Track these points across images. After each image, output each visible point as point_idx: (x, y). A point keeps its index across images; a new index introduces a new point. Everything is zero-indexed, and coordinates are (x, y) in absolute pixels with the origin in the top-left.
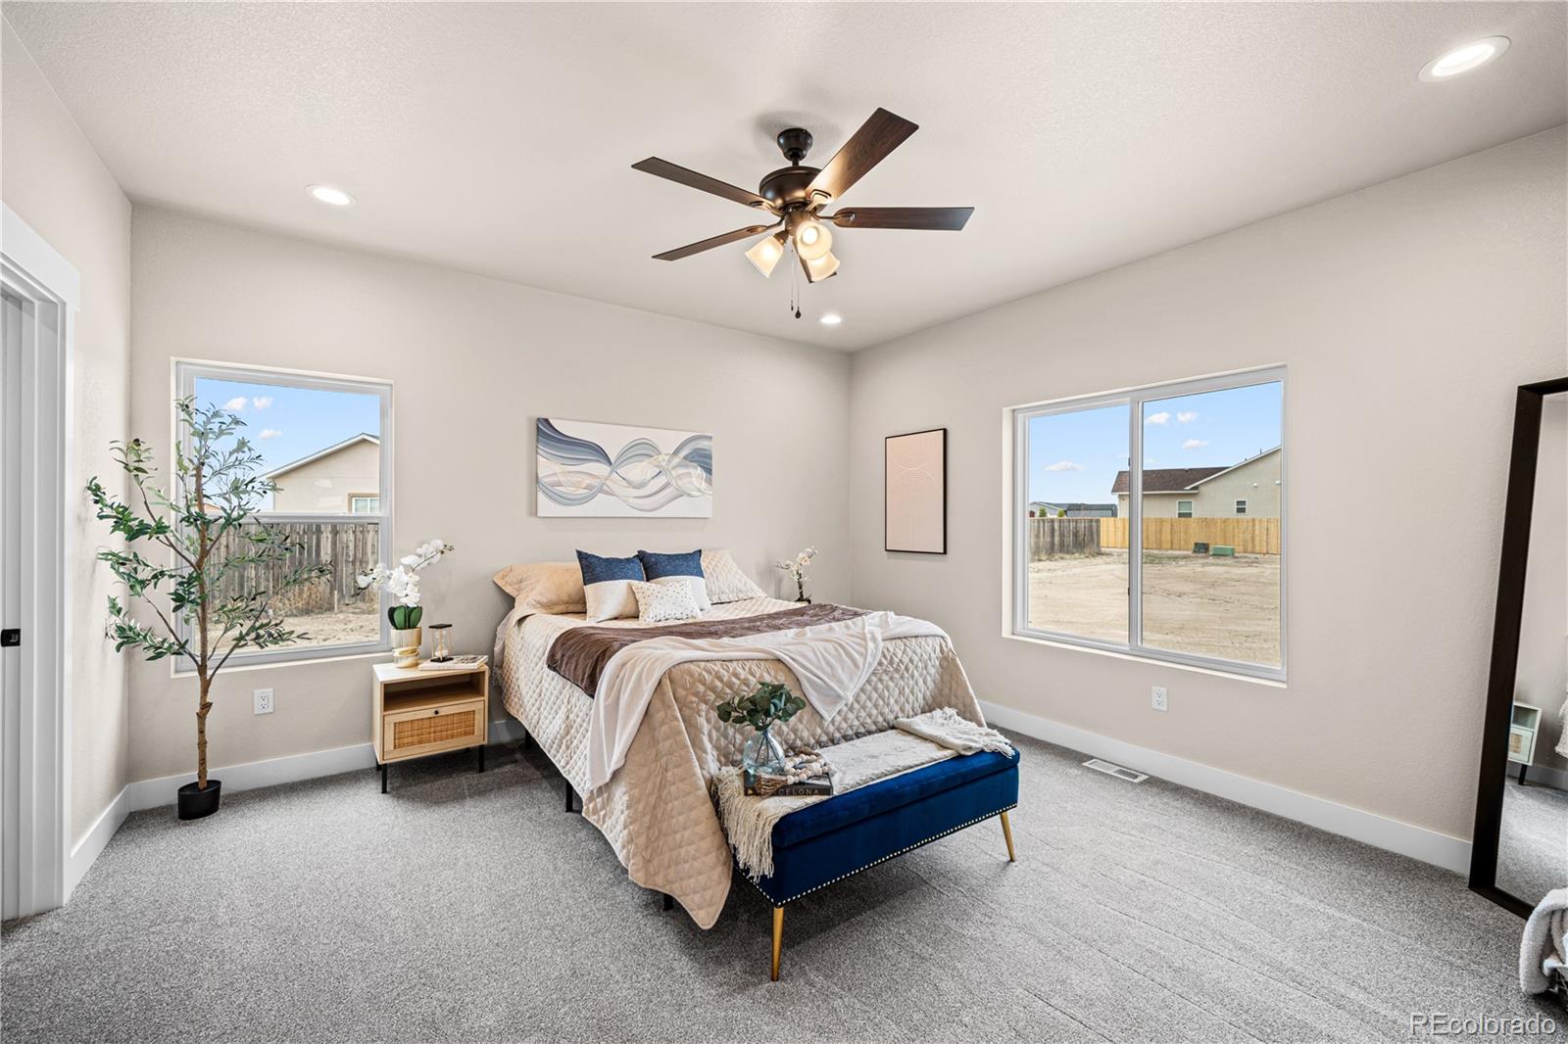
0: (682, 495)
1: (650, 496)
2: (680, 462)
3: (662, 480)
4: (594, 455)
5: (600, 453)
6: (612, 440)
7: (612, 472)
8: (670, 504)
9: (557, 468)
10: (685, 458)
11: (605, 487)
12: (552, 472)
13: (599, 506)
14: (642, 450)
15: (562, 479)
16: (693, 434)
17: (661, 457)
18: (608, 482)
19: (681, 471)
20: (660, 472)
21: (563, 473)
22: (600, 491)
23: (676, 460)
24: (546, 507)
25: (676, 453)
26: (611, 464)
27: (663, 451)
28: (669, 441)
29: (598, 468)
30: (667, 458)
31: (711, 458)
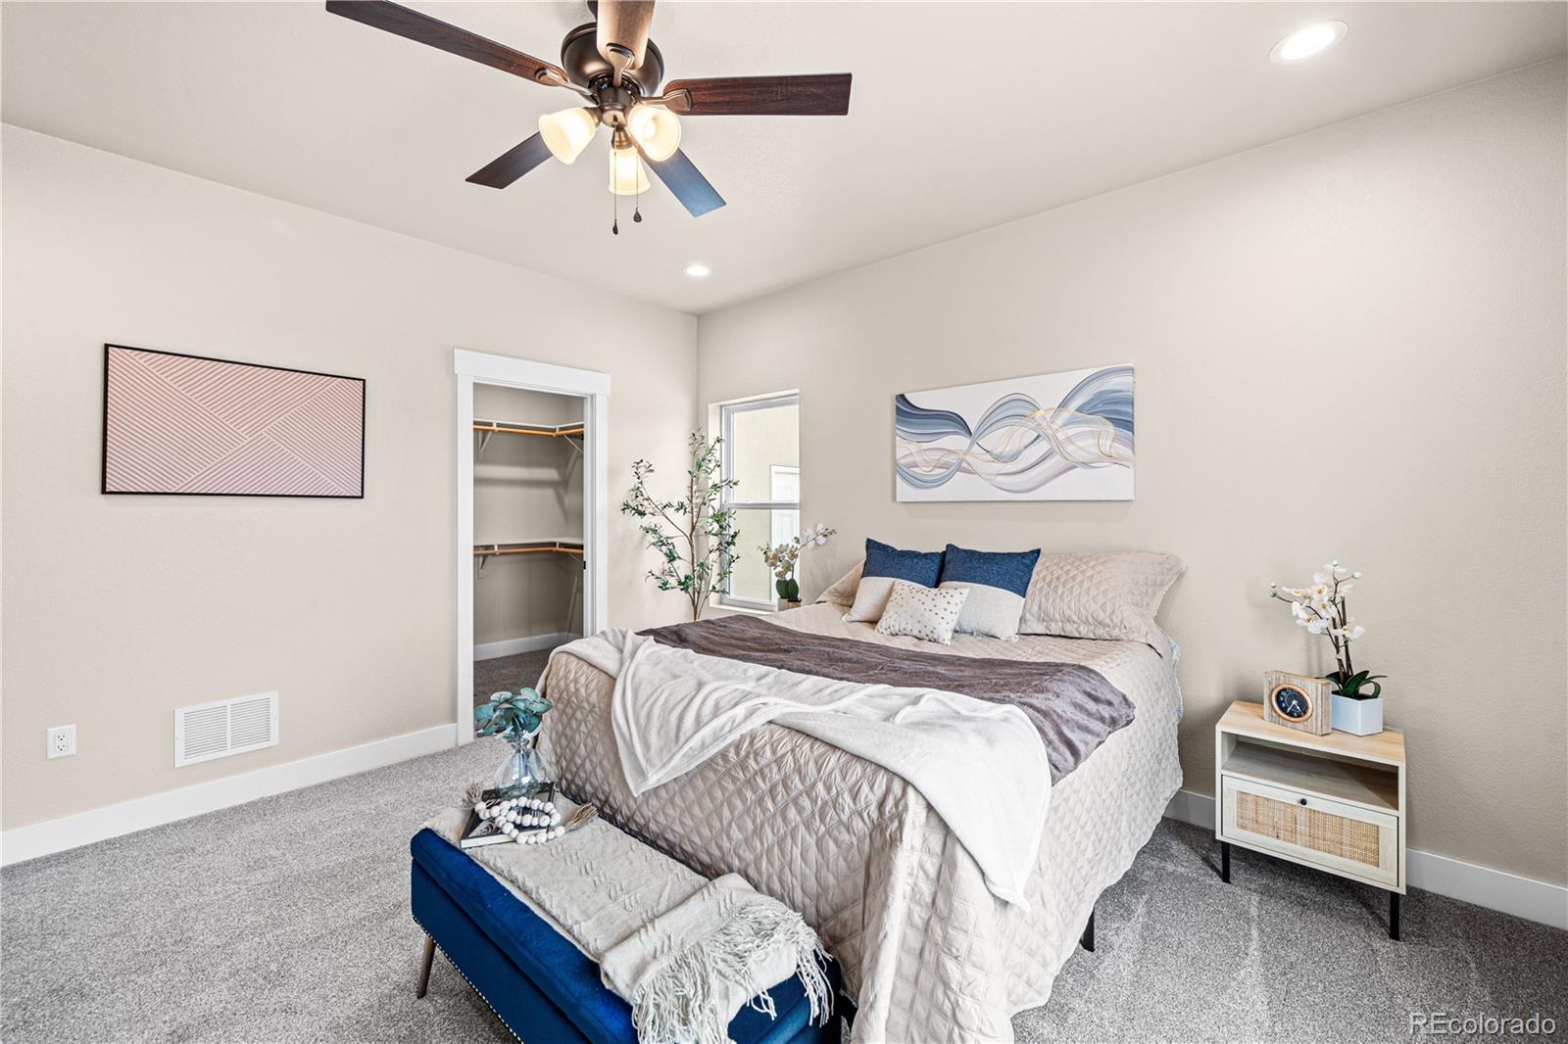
0: (1074, 467)
1: (1023, 471)
2: (1070, 418)
3: (1042, 447)
4: (953, 426)
5: (956, 421)
6: (970, 404)
7: (972, 444)
8: (1056, 481)
9: (913, 447)
10: (1079, 410)
11: (964, 465)
12: (909, 452)
13: (958, 487)
14: (1015, 409)
15: (918, 459)
16: (1091, 371)
17: (1038, 414)
18: (968, 458)
19: (1072, 431)
20: (1038, 436)
21: (920, 451)
22: (960, 469)
23: (1065, 415)
24: (905, 491)
25: (1063, 405)
26: (970, 433)
27: (1043, 405)
28: (1049, 390)
29: (956, 442)
30: (1048, 416)
31: (1131, 403)
